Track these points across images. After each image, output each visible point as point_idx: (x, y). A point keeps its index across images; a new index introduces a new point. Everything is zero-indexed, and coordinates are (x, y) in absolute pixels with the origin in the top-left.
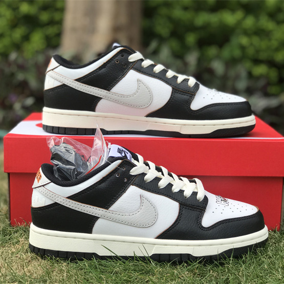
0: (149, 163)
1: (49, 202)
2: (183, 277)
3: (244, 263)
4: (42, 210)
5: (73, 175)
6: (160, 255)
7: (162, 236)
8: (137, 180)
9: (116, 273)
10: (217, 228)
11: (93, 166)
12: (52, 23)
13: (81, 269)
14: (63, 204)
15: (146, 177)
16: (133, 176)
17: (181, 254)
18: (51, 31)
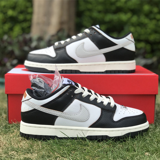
0: (84, 88)
1: (31, 109)
2: (104, 147)
3: (136, 140)
4: (27, 113)
5: (44, 95)
6: (91, 136)
7: (92, 126)
8: (78, 96)
9: (68, 145)
10: (122, 121)
11: (54, 89)
12: (25, 20)
13: (49, 145)
14: (39, 110)
15: (83, 95)
16: (76, 94)
17: (102, 136)
18: (25, 25)
